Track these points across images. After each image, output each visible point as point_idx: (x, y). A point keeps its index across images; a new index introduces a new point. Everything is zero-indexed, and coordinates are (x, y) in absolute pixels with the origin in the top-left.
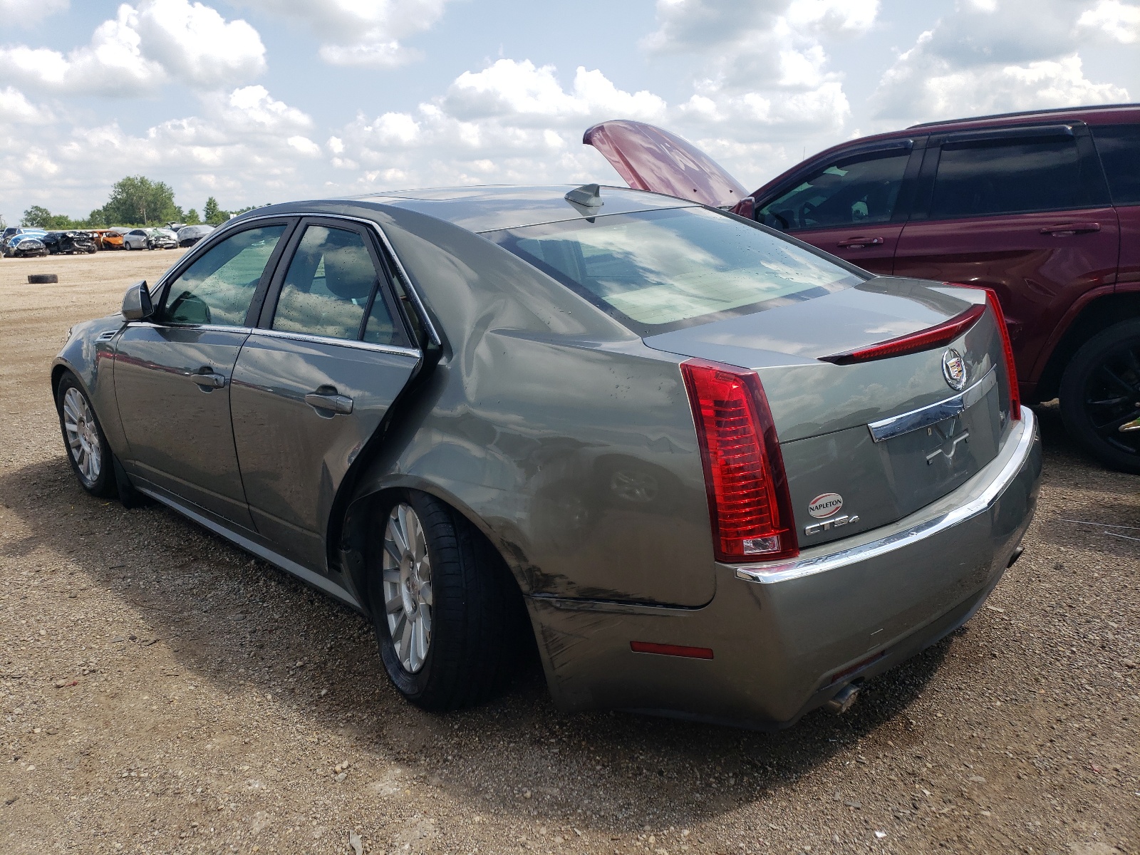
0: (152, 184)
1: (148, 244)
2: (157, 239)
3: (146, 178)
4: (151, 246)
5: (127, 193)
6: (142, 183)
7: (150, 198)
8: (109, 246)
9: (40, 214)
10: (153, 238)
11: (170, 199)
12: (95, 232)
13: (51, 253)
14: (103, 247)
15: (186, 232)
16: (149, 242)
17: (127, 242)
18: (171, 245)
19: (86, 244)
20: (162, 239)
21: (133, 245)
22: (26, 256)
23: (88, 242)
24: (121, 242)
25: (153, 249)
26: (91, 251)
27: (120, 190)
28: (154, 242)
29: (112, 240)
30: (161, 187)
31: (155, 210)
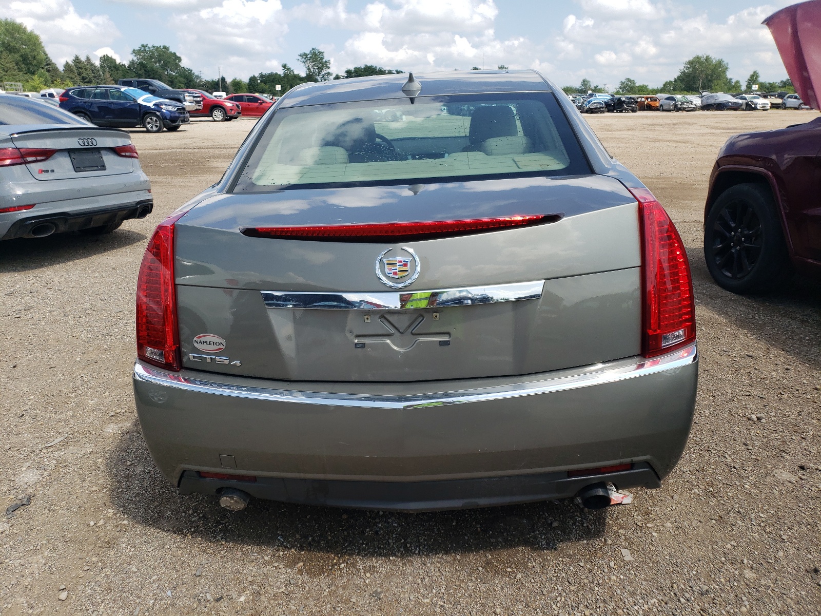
0: (714, 61)
1: (675, 107)
2: (683, 103)
3: (710, 56)
4: (677, 109)
5: (694, 68)
6: (706, 60)
7: (709, 72)
8: (649, 108)
9: (630, 84)
10: (680, 103)
11: (724, 72)
12: (643, 97)
13: (608, 111)
14: (646, 108)
15: (708, 99)
16: (676, 106)
17: (661, 105)
18: (691, 109)
19: (632, 105)
20: (686, 104)
21: (665, 107)
22: (592, 112)
23: (634, 104)
24: (658, 105)
25: (677, 111)
26: (634, 111)
27: (689, 66)
28: (679, 106)
29: (652, 103)
30: (720, 63)
31: (710, 81)
